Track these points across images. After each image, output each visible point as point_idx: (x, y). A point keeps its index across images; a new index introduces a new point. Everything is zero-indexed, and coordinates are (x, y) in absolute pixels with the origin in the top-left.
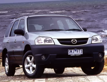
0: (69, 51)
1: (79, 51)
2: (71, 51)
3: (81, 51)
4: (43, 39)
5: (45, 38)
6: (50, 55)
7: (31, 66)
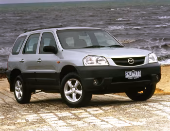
0: (127, 73)
1: (137, 73)
2: (129, 74)
3: (139, 73)
4: (94, 59)
5: (96, 58)
6: (105, 78)
7: (75, 92)
